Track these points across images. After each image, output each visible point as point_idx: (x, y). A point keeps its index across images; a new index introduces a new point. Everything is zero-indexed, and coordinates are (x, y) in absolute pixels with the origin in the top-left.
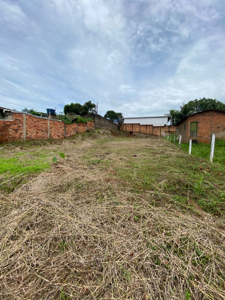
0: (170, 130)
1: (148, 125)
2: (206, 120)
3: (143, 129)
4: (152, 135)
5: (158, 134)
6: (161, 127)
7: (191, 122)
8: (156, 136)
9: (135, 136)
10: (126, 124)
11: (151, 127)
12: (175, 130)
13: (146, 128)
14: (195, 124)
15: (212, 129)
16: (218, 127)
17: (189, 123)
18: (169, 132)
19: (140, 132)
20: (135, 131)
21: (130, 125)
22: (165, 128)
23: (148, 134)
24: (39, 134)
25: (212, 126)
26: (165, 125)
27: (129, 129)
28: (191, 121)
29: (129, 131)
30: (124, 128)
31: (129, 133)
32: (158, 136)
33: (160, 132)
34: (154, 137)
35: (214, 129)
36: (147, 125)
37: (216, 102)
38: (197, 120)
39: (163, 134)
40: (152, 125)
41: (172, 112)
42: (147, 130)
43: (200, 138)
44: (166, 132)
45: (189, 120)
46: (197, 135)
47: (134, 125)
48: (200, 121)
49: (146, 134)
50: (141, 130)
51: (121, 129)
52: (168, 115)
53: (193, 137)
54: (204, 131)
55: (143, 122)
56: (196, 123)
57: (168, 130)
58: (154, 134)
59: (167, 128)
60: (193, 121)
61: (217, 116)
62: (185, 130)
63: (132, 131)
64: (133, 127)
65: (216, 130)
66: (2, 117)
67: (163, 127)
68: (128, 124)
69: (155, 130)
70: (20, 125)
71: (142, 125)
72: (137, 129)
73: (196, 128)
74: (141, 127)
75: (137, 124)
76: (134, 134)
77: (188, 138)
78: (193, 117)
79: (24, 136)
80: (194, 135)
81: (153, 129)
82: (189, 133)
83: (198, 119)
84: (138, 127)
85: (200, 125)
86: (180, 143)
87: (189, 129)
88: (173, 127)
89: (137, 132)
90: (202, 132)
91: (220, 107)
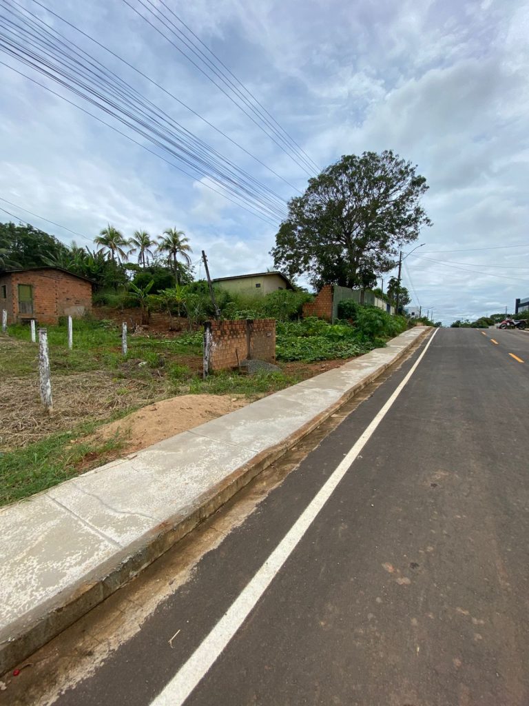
2: (46, 283)
7: (19, 285)
14: (27, 289)
15: (58, 300)
16: (68, 299)
17: (16, 285)
25: (58, 296)
28: (18, 282)
35: (61, 301)
38: (29, 282)
43: (38, 315)
45: (14, 279)
46: (34, 310)
48: (35, 283)
53: (26, 312)
54: (46, 303)
56: (29, 288)
60: (22, 283)
61: (64, 280)
62: (5, 297)
65: (65, 303)
73: (29, 296)
77: (15, 315)
78: (22, 275)
80: (29, 310)
82: (17, 305)
83: (33, 281)
85: (36, 291)
86: (4, 325)
87: (17, 297)
90: (42, 305)
91: (64, 255)
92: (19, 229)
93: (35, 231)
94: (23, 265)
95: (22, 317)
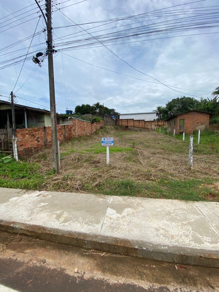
0: (159, 124)
1: (141, 120)
2: (189, 117)
3: (137, 124)
4: (144, 128)
5: (149, 128)
6: (151, 121)
7: (180, 120)
8: (148, 129)
9: (130, 129)
10: (122, 119)
11: (143, 122)
12: (162, 124)
13: (139, 123)
14: (182, 120)
15: (193, 124)
16: (198, 123)
17: (179, 120)
18: (158, 125)
19: (134, 126)
20: (130, 125)
21: (125, 120)
22: (154, 122)
23: (141, 128)
24: (82, 132)
25: (193, 122)
26: (154, 120)
27: (125, 124)
28: (180, 119)
29: (125, 126)
30: (120, 123)
31: (125, 127)
32: (149, 129)
33: (151, 125)
34: (147, 130)
35: (195, 124)
36: (139, 120)
37: (194, 100)
38: (183, 118)
39: (153, 127)
40: (144, 120)
41: (159, 108)
42: (140, 124)
43: (186, 130)
44: (155, 125)
45: (178, 118)
46: (184, 128)
47: (128, 120)
48: (185, 118)
49: (139, 128)
50: (135, 125)
51: (117, 124)
52: (156, 111)
53: (181, 129)
54: (189, 126)
55: (136, 118)
57: (157, 124)
58: (145, 127)
59: (156, 122)
61: (197, 115)
62: (175, 125)
63: (127, 125)
64: (128, 122)
65: (196, 124)
66: (62, 121)
67: (153, 121)
68: (123, 119)
69: (147, 124)
70: (76, 127)
71: (136, 120)
72: (132, 124)
73: (183, 123)
74: (135, 122)
75: (131, 119)
76: (129, 128)
77: (178, 131)
78: (181, 116)
79: (77, 134)
81: (145, 124)
82: (178, 127)
84: (132, 122)
85: (186, 121)
86: (174, 134)
87: (179, 124)
88: (161, 121)
89: (132, 126)
90: (187, 126)
91: (197, 104)
92: (180, 99)
93: (186, 98)
94: (181, 112)
95: (180, 131)
